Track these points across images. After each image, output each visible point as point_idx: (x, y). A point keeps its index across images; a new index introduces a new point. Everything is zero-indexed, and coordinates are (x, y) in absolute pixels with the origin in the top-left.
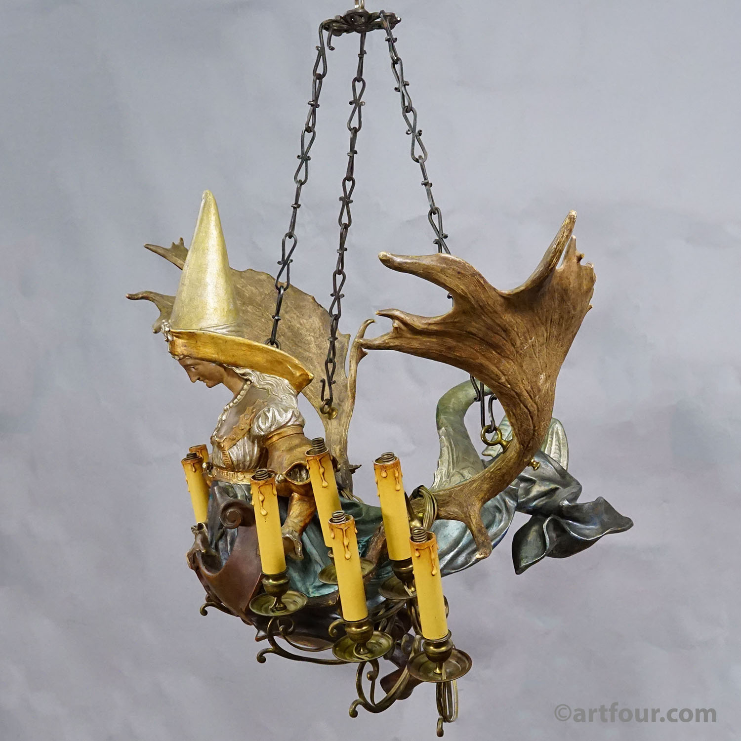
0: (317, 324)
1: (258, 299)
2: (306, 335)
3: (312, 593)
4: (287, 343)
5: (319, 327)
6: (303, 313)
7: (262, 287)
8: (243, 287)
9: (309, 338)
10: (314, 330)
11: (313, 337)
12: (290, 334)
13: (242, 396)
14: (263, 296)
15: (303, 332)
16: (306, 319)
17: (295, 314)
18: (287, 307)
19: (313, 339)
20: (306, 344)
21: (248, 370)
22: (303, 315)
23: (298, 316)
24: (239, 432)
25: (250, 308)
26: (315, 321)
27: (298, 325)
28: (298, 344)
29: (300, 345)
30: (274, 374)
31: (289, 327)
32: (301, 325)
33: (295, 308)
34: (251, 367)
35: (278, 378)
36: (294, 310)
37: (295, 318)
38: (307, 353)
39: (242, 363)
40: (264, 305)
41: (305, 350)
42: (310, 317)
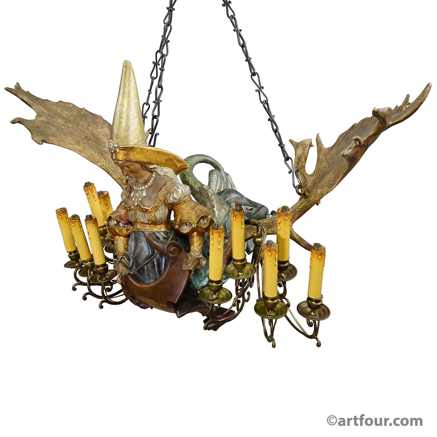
0: (107, 132)
1: (72, 119)
2: (102, 138)
3: (199, 284)
4: (93, 143)
5: (109, 133)
6: (98, 126)
7: (72, 111)
8: (61, 112)
9: (104, 140)
10: (106, 136)
11: (106, 139)
12: (93, 138)
13: (152, 181)
14: (74, 117)
15: (100, 136)
16: (100, 129)
17: (94, 126)
18: (88, 123)
19: (106, 140)
20: (103, 143)
21: (155, 166)
22: (98, 127)
23: (95, 128)
24: (159, 202)
25: (69, 125)
26: (106, 130)
27: (97, 133)
28: (98, 143)
29: (100, 144)
30: (167, 167)
31: (92, 134)
32: (98, 132)
33: (93, 123)
34: (157, 164)
35: (168, 168)
36: (93, 124)
37: (94, 129)
38: (105, 149)
39: (153, 162)
40: (76, 122)
41: (104, 147)
42: (102, 128)
